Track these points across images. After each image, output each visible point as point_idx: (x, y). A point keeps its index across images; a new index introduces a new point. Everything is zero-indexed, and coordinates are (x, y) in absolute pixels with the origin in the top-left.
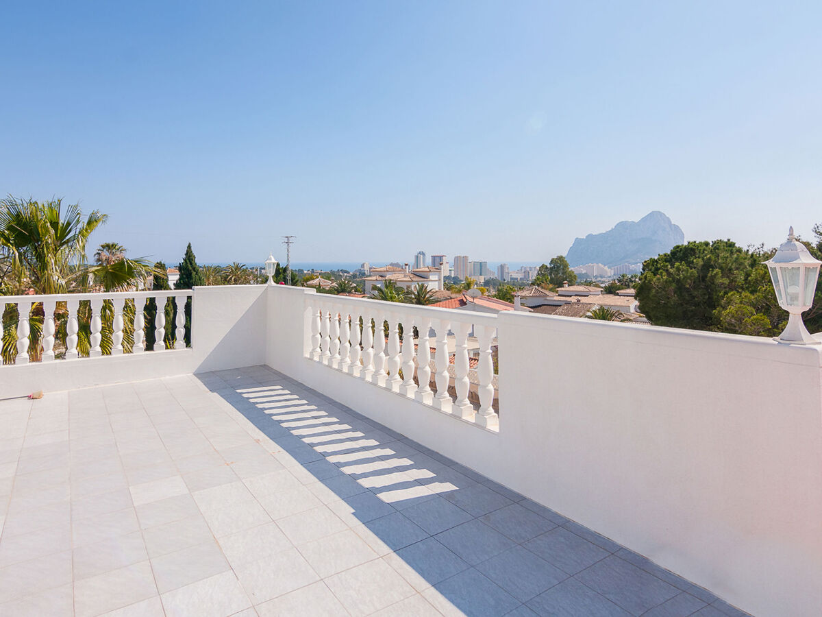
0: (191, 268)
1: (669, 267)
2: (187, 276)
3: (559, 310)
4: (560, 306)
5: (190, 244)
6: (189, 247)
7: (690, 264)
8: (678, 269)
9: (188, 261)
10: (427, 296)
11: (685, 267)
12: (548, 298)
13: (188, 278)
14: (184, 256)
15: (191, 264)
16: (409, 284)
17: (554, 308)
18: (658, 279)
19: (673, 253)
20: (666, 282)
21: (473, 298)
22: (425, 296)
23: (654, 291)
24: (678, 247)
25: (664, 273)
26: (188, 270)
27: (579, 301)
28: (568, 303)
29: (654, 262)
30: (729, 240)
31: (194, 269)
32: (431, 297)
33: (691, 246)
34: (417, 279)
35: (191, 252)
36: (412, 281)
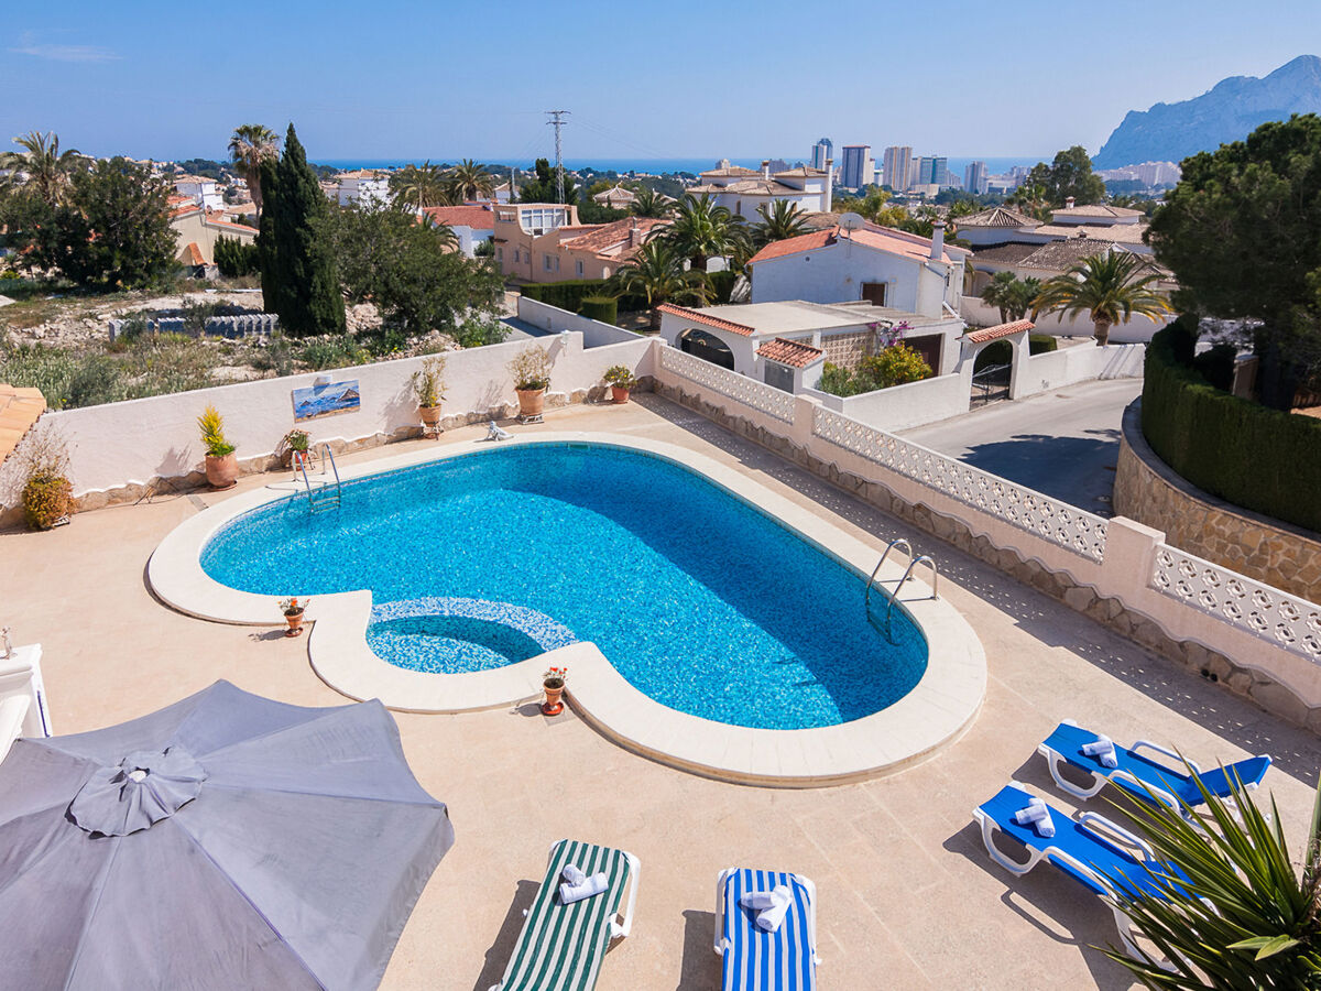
0: (295, 171)
1: (1235, 172)
3: (1040, 253)
4: (1042, 245)
5: (291, 126)
6: (291, 130)
7: (1281, 168)
8: (1252, 179)
9: (291, 161)
10: (794, 222)
11: (1269, 174)
12: (1022, 230)
15: (296, 163)
16: (764, 200)
17: (1030, 248)
18: (1201, 199)
19: (1254, 142)
20: (1217, 207)
21: (849, 230)
22: (788, 224)
23: (1187, 225)
24: (1267, 127)
25: (1218, 187)
26: (292, 175)
27: (1083, 236)
28: (1060, 240)
29: (1205, 159)
31: (302, 173)
32: (799, 224)
33: (1297, 124)
34: (779, 191)
35: (296, 141)
36: (771, 195)
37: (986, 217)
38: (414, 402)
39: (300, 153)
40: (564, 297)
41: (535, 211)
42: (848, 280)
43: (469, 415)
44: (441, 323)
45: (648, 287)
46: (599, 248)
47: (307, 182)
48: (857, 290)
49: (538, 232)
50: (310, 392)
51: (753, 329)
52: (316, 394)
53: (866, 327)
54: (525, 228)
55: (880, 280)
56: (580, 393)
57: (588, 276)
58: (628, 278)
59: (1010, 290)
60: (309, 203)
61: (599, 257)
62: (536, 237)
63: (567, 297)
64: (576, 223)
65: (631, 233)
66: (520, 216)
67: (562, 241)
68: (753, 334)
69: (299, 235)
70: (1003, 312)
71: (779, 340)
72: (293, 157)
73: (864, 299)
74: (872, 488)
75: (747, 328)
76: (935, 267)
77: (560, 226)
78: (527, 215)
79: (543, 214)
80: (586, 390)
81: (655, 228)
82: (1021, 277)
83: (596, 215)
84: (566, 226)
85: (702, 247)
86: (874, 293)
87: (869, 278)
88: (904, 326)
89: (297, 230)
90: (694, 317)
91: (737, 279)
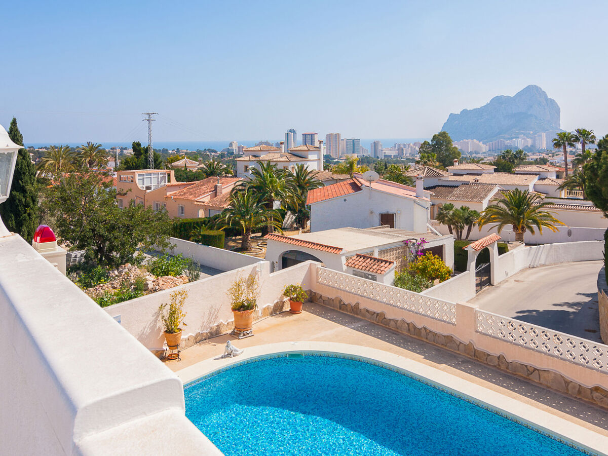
3: (456, 191)
4: (457, 187)
5: (15, 119)
6: (14, 123)
10: (308, 178)
12: (442, 178)
16: (286, 164)
17: (450, 189)
21: (370, 181)
22: (304, 179)
27: (476, 181)
28: (466, 184)
32: (311, 178)
34: (294, 159)
35: (17, 130)
36: (290, 161)
37: (421, 172)
38: (159, 329)
40: (178, 231)
41: (147, 175)
42: (372, 213)
43: (197, 336)
45: (242, 222)
46: (195, 197)
47: (24, 159)
48: (377, 219)
49: (148, 188)
51: (342, 249)
53: (403, 243)
54: (140, 185)
55: (391, 212)
56: (268, 308)
57: (187, 217)
58: (230, 217)
59: (454, 214)
60: (24, 173)
61: (196, 203)
62: (148, 191)
63: (181, 231)
64: (174, 181)
65: (216, 187)
66: (137, 178)
67: (168, 194)
68: (342, 252)
70: (450, 227)
71: (358, 255)
73: (382, 225)
74: (545, 374)
75: (337, 248)
76: (421, 202)
77: (163, 184)
78: (141, 177)
79: (152, 176)
80: (272, 305)
81: (237, 184)
82: (458, 206)
83: (185, 176)
84: (167, 183)
85: (273, 195)
86: (387, 220)
87: (384, 212)
88: (423, 241)
90: (275, 238)
91: (286, 213)
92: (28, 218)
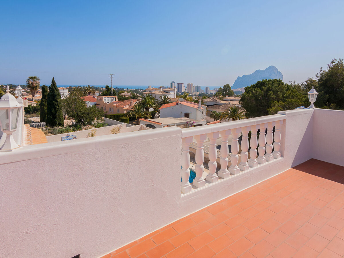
0: (54, 88)
1: (254, 90)
2: (53, 91)
3: (221, 107)
4: (221, 105)
5: (53, 78)
6: (53, 79)
7: (261, 89)
8: (256, 91)
9: (53, 85)
10: (168, 100)
11: (259, 91)
12: (217, 102)
13: (53, 92)
14: (51, 83)
15: (54, 86)
16: (161, 95)
17: (219, 106)
18: (248, 95)
19: (257, 84)
20: (251, 96)
21: (181, 102)
22: (167, 101)
23: (246, 100)
24: (259, 82)
25: (251, 93)
26: (53, 89)
27: (230, 103)
28: (225, 104)
29: (248, 88)
30: (279, 79)
31: (55, 89)
32: (169, 101)
33: (263, 81)
34: (164, 93)
35: (54, 81)
37: (210, 99)
39: (55, 84)
40: (115, 118)
41: (107, 98)
42: (181, 113)
44: (89, 123)
45: (136, 115)
46: (123, 106)
48: (183, 115)
49: (108, 103)
50: (65, 138)
52: (67, 138)
53: (186, 123)
54: (105, 102)
55: (188, 112)
57: (120, 113)
58: (132, 113)
59: (216, 115)
60: (57, 96)
61: (123, 108)
62: (107, 104)
63: (116, 118)
64: (117, 100)
65: (131, 103)
66: (104, 99)
67: (114, 105)
68: (162, 124)
69: (54, 103)
70: (214, 119)
71: (168, 125)
72: (54, 85)
73: (185, 117)
75: (160, 123)
76: (200, 110)
77: (113, 101)
78: (105, 99)
79: (109, 98)
81: (137, 102)
82: (218, 112)
83: (122, 99)
84: (115, 101)
85: (148, 106)
86: (187, 115)
87: (186, 112)
88: (194, 122)
89: (54, 102)
90: (148, 121)
91: (156, 113)
92: (58, 110)
